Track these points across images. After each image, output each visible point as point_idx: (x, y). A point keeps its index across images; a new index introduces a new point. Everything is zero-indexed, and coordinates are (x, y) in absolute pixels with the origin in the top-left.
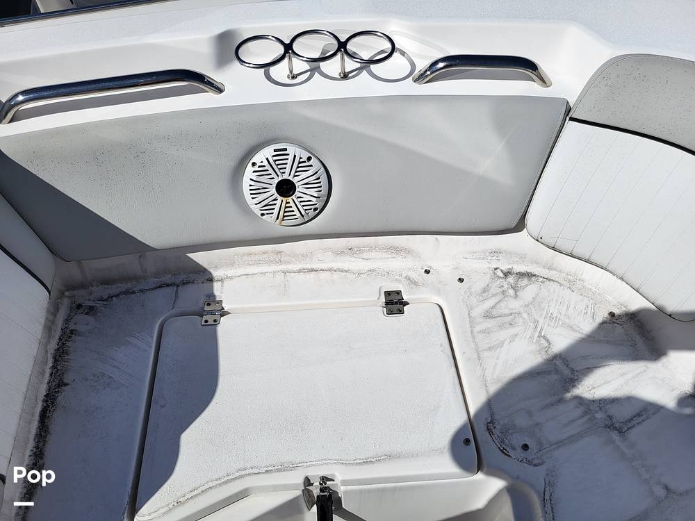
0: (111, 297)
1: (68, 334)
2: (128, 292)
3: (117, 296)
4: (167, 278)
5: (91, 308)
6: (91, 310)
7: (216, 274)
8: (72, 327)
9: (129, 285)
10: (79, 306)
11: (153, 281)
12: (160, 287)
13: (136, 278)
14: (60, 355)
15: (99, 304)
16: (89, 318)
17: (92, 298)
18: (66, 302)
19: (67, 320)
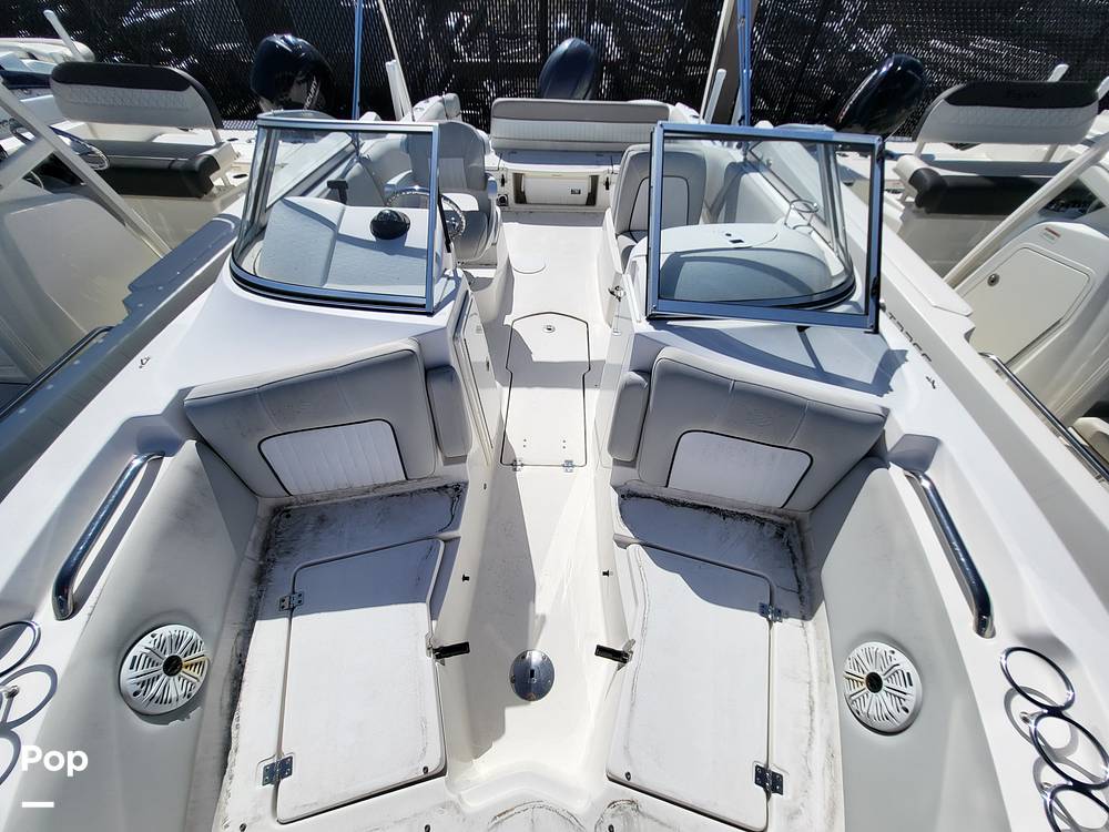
0: (790, 547)
1: (761, 522)
2: (794, 559)
3: (791, 552)
4: (805, 586)
5: (781, 536)
6: (779, 535)
7: (809, 624)
8: (767, 524)
9: (800, 561)
10: (783, 529)
11: (803, 576)
12: (798, 581)
13: (806, 564)
14: (746, 517)
15: (785, 540)
16: (773, 533)
17: (791, 536)
18: (787, 521)
19: (772, 522)
